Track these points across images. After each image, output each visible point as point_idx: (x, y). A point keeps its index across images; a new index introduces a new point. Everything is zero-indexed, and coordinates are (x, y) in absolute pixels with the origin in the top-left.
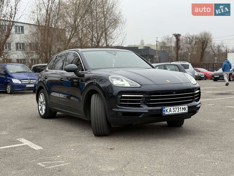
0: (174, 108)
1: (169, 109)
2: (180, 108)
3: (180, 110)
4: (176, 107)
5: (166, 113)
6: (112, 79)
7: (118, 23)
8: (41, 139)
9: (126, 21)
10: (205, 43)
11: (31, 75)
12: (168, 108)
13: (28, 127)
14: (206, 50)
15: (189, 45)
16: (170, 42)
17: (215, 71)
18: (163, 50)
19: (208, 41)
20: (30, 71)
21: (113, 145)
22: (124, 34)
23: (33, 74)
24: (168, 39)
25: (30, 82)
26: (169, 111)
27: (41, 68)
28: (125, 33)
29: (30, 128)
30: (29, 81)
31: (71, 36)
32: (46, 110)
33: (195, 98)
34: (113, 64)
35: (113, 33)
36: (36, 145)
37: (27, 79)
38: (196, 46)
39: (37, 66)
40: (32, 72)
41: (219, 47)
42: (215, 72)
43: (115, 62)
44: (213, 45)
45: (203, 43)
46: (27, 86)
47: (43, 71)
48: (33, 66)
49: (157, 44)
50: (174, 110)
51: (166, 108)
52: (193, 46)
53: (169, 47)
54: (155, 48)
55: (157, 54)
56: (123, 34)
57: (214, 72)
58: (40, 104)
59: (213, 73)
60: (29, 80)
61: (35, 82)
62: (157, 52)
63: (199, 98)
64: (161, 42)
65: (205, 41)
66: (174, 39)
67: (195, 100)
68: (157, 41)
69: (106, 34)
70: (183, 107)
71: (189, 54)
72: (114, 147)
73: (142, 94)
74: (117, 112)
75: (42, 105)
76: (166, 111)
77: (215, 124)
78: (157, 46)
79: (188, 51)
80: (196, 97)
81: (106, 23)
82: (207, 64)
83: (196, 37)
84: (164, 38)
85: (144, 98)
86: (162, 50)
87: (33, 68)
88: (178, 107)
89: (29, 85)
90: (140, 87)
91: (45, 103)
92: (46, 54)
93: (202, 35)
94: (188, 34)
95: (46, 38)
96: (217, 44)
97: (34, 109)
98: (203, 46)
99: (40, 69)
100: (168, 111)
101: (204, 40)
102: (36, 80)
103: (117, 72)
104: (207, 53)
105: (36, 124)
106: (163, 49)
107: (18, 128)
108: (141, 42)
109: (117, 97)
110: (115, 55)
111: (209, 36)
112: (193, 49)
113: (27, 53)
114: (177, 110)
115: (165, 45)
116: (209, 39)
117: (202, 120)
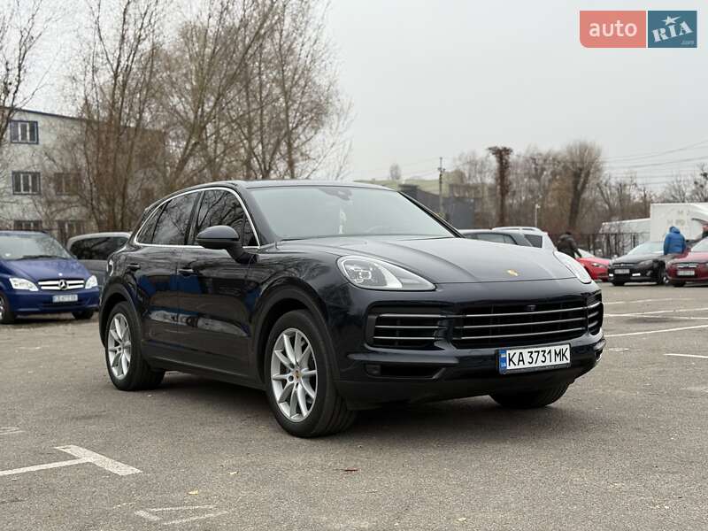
0: (532, 352)
1: (517, 355)
2: (550, 352)
3: (548, 357)
4: (537, 349)
5: (508, 368)
6: (347, 266)
7: (327, 113)
8: (130, 446)
9: (349, 108)
10: (583, 175)
11: (67, 267)
12: (514, 351)
13: (82, 414)
14: (586, 195)
15: (535, 182)
16: (480, 172)
17: (616, 256)
18: (457, 195)
19: (592, 171)
20: (65, 254)
21: (352, 459)
22: (343, 148)
23: (73, 263)
24: (473, 163)
25: (64, 287)
26: (520, 359)
27: (95, 245)
28: (348, 143)
29: (90, 418)
30: (64, 284)
31: (188, 151)
32: (131, 366)
33: (590, 323)
34: (341, 227)
35: (312, 142)
36: (120, 463)
37: (56, 277)
38: (556, 184)
39: (83, 241)
40: (69, 256)
41: (622, 187)
42: (616, 259)
43: (345, 220)
44: (604, 181)
45: (577, 175)
46: (57, 299)
47: (124, 248)
48: (71, 239)
49: (441, 178)
50: (531, 357)
51: (508, 352)
52: (547, 184)
53: (475, 187)
54: (434, 190)
55: (442, 208)
56: (342, 146)
57: (610, 258)
58: (111, 346)
59: (610, 262)
60: (63, 281)
61: (82, 286)
62: (441, 201)
63: (600, 325)
64: (452, 173)
65: (581, 170)
66: (493, 161)
67: (591, 329)
68: (440, 169)
69: (290, 145)
70: (558, 348)
71: (537, 206)
72: (355, 466)
73: (438, 310)
74: (365, 363)
75: (120, 349)
76: (510, 360)
77: (642, 400)
78: (441, 182)
79: (534, 199)
80: (592, 320)
81: (291, 114)
82: (591, 237)
83: (554, 159)
84: (460, 159)
85: (445, 323)
86: (454, 197)
87: (73, 246)
88: (543, 349)
89: (61, 297)
90: (434, 290)
91: (128, 343)
92: (111, 202)
93: (574, 151)
94: (536, 148)
95: (111, 155)
96: (616, 178)
97: (86, 364)
98: (576, 183)
99: (94, 248)
100: (515, 359)
101: (578, 165)
102: (82, 282)
103: (358, 247)
104: (588, 206)
105: (105, 404)
106: (459, 193)
107: (51, 418)
108: (391, 171)
109: (367, 318)
110: (345, 198)
111: (593, 155)
112: (546, 192)
113: (49, 203)
114: (541, 358)
115: (462, 181)
116: (593, 163)
117: (601, 392)
